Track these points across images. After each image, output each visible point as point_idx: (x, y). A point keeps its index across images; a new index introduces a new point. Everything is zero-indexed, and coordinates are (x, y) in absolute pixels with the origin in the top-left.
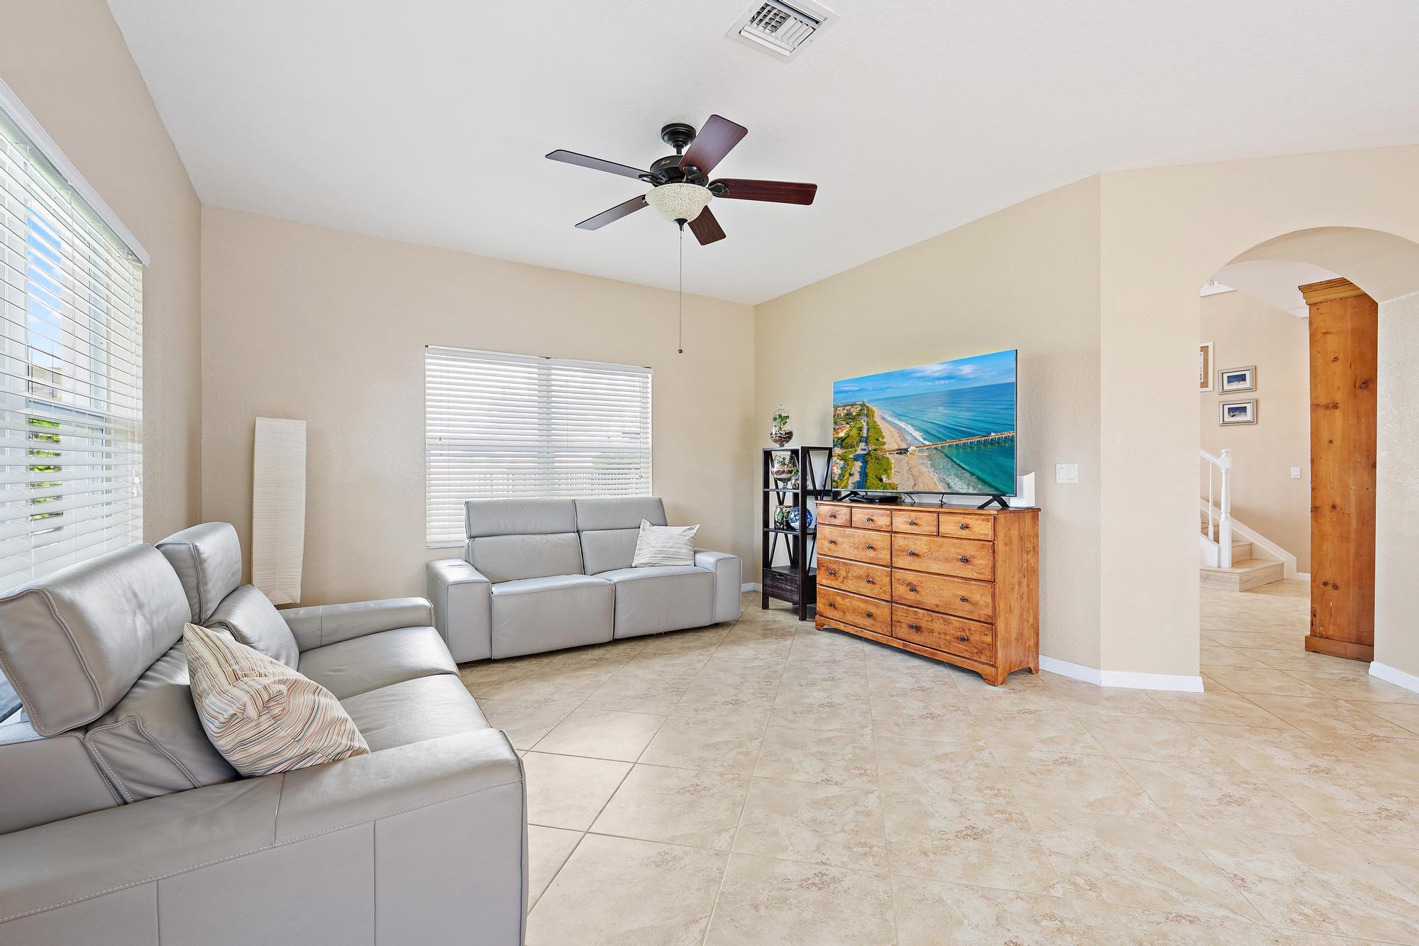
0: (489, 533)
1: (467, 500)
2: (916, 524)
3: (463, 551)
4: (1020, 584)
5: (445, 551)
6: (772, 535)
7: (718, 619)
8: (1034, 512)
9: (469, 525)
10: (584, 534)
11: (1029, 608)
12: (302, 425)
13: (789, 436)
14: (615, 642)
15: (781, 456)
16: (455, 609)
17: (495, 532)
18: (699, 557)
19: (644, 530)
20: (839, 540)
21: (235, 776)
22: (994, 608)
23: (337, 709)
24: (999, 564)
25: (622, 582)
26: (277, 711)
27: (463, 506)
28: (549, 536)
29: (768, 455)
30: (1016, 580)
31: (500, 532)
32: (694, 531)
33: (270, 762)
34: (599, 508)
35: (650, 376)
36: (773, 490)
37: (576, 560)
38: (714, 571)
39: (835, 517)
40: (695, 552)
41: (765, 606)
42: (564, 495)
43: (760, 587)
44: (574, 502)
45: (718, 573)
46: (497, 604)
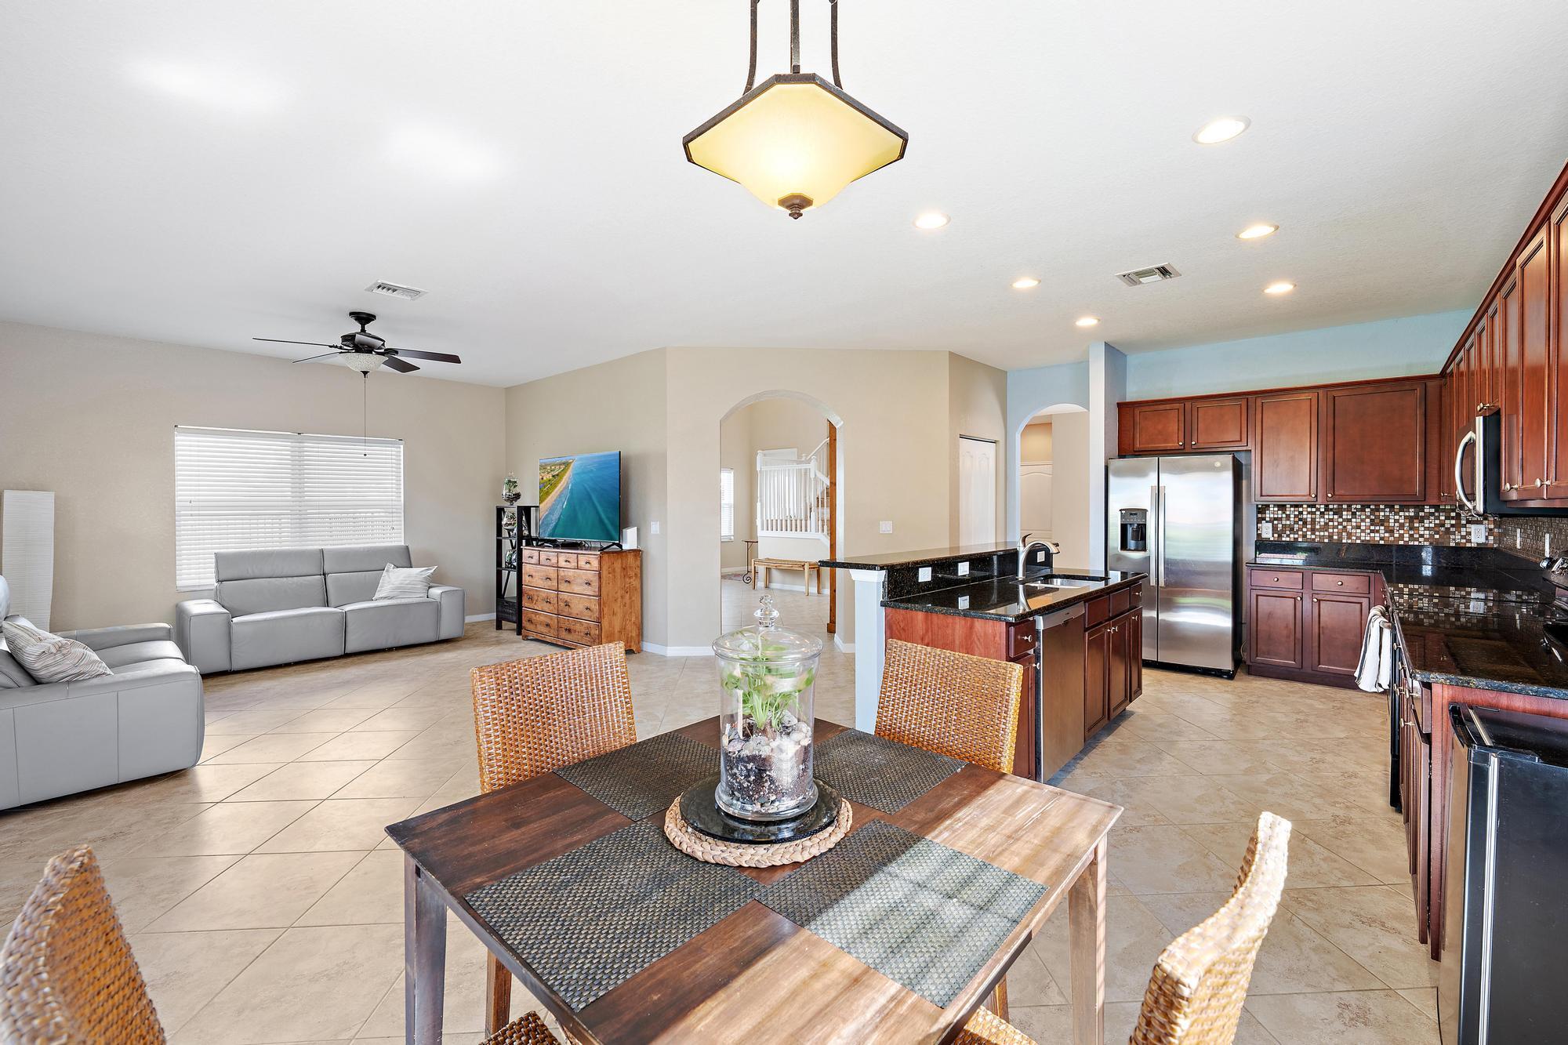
0: (236, 577)
1: (216, 551)
2: (569, 562)
3: (213, 593)
4: (622, 597)
5: (196, 593)
6: (505, 573)
7: (443, 635)
8: (637, 553)
9: (218, 572)
10: (329, 577)
11: (631, 613)
12: (52, 495)
13: (517, 496)
14: (346, 656)
15: (512, 510)
16: (194, 635)
17: (244, 577)
18: (432, 591)
19: (387, 571)
20: (534, 574)
21: (36, 681)
22: (600, 612)
23: (94, 656)
24: (603, 585)
25: (352, 611)
26: (65, 652)
27: (213, 556)
28: (295, 578)
29: (500, 511)
30: (619, 594)
31: (248, 576)
32: (432, 571)
33: (61, 676)
34: (344, 556)
35: (402, 446)
36: (505, 538)
37: (320, 597)
38: (439, 600)
39: (532, 557)
40: (429, 588)
41: (499, 627)
42: (313, 544)
43: (494, 616)
44: (322, 551)
45: (442, 602)
46: (235, 629)
